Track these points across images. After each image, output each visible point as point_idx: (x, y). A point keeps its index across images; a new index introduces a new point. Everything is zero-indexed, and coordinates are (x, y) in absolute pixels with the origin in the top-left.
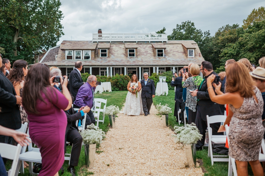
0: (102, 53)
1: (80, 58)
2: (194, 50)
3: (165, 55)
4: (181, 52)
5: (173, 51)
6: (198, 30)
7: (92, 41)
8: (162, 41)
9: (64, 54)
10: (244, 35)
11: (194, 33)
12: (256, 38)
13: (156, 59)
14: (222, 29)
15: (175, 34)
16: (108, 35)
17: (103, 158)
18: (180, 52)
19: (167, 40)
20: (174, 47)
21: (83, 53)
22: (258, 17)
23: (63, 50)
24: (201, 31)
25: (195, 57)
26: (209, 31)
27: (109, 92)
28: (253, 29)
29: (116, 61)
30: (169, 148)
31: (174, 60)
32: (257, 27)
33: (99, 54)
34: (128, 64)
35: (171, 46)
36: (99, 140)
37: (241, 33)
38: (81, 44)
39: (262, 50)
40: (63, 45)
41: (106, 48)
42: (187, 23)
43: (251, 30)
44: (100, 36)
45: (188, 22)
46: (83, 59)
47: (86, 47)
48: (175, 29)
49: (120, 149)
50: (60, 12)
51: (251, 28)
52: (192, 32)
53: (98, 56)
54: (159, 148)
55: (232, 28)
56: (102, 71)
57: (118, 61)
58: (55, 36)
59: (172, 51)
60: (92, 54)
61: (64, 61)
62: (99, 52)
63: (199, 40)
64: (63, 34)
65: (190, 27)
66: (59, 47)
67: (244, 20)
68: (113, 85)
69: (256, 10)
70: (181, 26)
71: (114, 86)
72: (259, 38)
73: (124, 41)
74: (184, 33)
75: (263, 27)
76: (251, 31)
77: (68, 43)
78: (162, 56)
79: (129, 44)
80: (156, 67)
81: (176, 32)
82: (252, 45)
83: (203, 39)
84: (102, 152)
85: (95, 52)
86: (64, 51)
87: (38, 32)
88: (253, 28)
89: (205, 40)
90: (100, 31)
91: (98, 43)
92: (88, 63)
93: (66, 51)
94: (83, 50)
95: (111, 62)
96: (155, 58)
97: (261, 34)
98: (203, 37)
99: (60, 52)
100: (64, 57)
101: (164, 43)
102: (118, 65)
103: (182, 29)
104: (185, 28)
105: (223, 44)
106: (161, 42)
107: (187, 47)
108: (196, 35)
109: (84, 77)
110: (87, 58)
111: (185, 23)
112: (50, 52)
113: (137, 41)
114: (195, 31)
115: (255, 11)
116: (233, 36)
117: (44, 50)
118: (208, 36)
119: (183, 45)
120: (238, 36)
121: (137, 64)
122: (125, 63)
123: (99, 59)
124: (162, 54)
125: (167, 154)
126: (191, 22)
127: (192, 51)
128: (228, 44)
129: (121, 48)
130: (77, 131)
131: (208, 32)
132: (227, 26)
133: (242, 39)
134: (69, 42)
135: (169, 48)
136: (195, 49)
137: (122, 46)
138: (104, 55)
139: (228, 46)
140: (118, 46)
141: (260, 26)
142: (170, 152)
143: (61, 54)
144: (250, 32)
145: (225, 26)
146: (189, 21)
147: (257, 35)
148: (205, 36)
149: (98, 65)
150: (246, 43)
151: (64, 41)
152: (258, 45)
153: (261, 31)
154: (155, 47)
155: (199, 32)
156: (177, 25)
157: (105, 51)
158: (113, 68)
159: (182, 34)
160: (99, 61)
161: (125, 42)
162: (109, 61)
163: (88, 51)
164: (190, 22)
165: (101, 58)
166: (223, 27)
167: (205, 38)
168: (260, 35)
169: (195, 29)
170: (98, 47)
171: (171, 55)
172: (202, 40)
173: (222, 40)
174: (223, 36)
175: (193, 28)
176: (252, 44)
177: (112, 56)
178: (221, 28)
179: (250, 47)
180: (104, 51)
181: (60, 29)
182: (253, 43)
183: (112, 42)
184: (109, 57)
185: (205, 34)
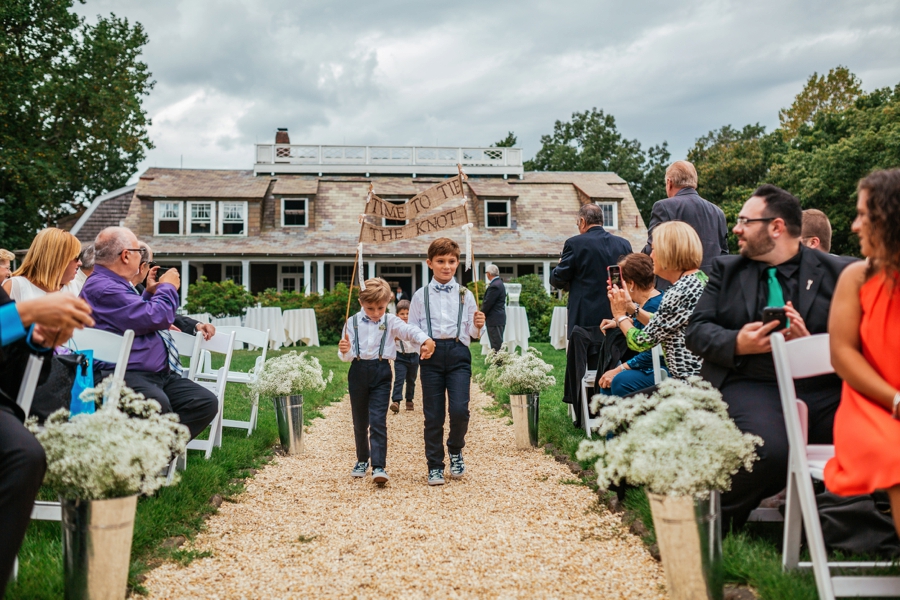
0: (289, 211)
1: (207, 228)
2: (615, 205)
3: (514, 223)
4: (572, 213)
5: (545, 210)
6: (629, 140)
7: (252, 171)
8: (506, 172)
9: (149, 216)
10: (787, 159)
11: (613, 152)
12: (828, 165)
13: (483, 236)
14: (707, 140)
15: (550, 156)
16: (312, 149)
17: (196, 588)
18: (567, 213)
19: (520, 171)
20: (545, 195)
21: (217, 212)
22: (829, 102)
23: (148, 200)
24: (640, 145)
25: (619, 229)
26: (665, 144)
27: (310, 344)
28: (816, 136)
29: (338, 241)
30: (553, 534)
31: (546, 238)
32: (828, 131)
33: (276, 216)
34: (381, 252)
35: (535, 191)
36: (137, 468)
37: (775, 151)
38: (212, 180)
39: (849, 206)
40: (147, 182)
41: (305, 195)
42: (589, 116)
43: (810, 139)
44: (281, 153)
45: (593, 115)
46: (217, 232)
47: (230, 189)
48: (549, 136)
49: (302, 539)
50: (142, 67)
51: (810, 134)
52: (608, 148)
53: (273, 225)
54: (502, 536)
55: (743, 138)
56: (289, 276)
57: (345, 242)
58: (124, 155)
59: (538, 210)
60: (252, 215)
61: (149, 238)
62: (277, 209)
63: (633, 174)
64: (150, 146)
65: (600, 131)
66: (133, 191)
67: (783, 111)
68: (325, 324)
69: (819, 77)
70: (568, 126)
71: (328, 327)
72: (837, 166)
73: (368, 170)
74: (580, 150)
75: (849, 130)
76: (811, 144)
77: (164, 178)
78: (506, 225)
79: (386, 184)
80: (482, 261)
81: (552, 146)
82: (815, 190)
83: (646, 173)
84: (207, 554)
85: (263, 210)
86: (150, 203)
87: (57, 136)
88: (816, 133)
89: (651, 175)
90: (282, 136)
91: (273, 178)
92: (237, 247)
93: (157, 204)
94: (217, 199)
95: (319, 245)
96: (481, 233)
97: (846, 151)
98: (645, 164)
99: (136, 206)
100: (149, 225)
101: (511, 180)
102: (345, 253)
103: (573, 137)
104: (584, 135)
105: (715, 188)
106: (501, 176)
107: (591, 195)
108: (622, 158)
109: (221, 296)
110: (233, 228)
111: (584, 118)
112: (98, 208)
113: (414, 171)
114: (617, 143)
115: (817, 81)
116: (748, 162)
117: (81, 203)
118: (663, 162)
119: (576, 188)
120: (765, 160)
121: (416, 252)
122: (372, 248)
123: (277, 234)
124: (505, 217)
125: (549, 562)
126: (605, 115)
127: (611, 208)
128: (730, 190)
129: (356, 195)
130: (15, 420)
131: (661, 147)
132: (725, 130)
133: (781, 170)
134: (170, 172)
135: (527, 197)
136: (619, 200)
137: (362, 190)
138: (295, 220)
139: (730, 197)
140: (346, 189)
141: (839, 127)
142: (562, 550)
143: (138, 216)
144: (807, 148)
145: (718, 132)
146: (598, 111)
147: (832, 155)
148: (651, 162)
149: (272, 255)
150: (794, 182)
151: (150, 169)
152: (835, 191)
153: (844, 144)
154: (477, 194)
155: (631, 148)
156: (558, 123)
157: (301, 205)
158: (327, 267)
159: (573, 155)
160: (275, 241)
161: (372, 175)
162: (314, 241)
163: (237, 203)
164: (601, 114)
165: (284, 229)
166: (711, 135)
167: (651, 168)
168: (842, 154)
169: (619, 137)
170: (275, 191)
171: (535, 221)
172: (642, 175)
173: (710, 174)
174: (713, 160)
175: (612, 133)
176: (816, 186)
177: (325, 225)
178: (707, 136)
179: (808, 196)
180: (295, 204)
181: (138, 127)
182: (818, 183)
183: (324, 174)
184: (313, 226)
185: (652, 156)
